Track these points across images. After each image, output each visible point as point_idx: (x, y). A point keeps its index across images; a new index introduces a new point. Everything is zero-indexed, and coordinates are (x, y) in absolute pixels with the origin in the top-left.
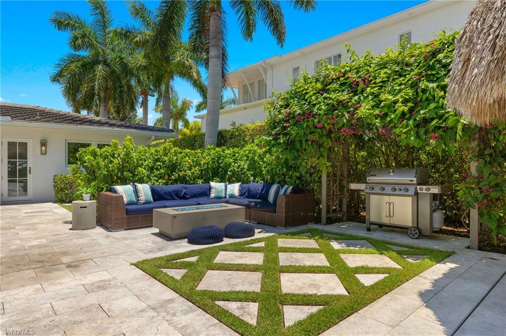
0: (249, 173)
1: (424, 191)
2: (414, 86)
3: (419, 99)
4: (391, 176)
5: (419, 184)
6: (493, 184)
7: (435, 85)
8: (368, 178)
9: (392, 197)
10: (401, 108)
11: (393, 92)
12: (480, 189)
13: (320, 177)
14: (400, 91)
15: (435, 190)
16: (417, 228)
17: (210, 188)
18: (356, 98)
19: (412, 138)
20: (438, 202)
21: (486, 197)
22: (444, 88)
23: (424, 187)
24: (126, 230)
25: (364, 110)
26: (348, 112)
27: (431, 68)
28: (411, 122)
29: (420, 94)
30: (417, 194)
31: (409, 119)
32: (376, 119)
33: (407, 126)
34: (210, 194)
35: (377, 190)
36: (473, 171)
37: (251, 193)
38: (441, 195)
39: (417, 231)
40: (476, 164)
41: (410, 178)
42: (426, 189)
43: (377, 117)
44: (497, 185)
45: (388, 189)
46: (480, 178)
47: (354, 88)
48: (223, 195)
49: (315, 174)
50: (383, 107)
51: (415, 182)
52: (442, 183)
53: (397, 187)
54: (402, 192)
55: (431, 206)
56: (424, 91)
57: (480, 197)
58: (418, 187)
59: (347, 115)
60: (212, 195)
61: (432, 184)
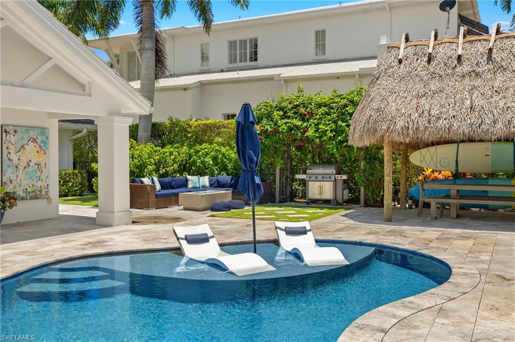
0: (214, 168)
1: (339, 178)
2: (335, 122)
3: (338, 130)
4: (321, 170)
5: (336, 174)
6: (370, 173)
7: (345, 124)
8: (307, 171)
9: (322, 182)
10: (330, 134)
11: (325, 124)
12: (365, 176)
13: (275, 171)
14: (329, 124)
15: (345, 177)
16: (336, 199)
17: (187, 181)
18: (305, 124)
19: (335, 150)
20: (346, 185)
21: (368, 180)
22: (348, 126)
23: (339, 176)
24: (156, 209)
25: (310, 133)
26: (300, 132)
27: (344, 114)
28: (334, 142)
29: (338, 127)
30: (335, 180)
31: (333, 140)
32: (317, 138)
33: (332, 144)
34: (187, 185)
35: (313, 178)
36: (362, 167)
37: (221, 183)
38: (348, 180)
39: (335, 201)
40: (363, 163)
41: (331, 170)
42: (340, 177)
43: (317, 137)
44: (372, 174)
45: (320, 178)
46: (365, 171)
47: (303, 118)
48: (198, 186)
49: (271, 169)
50: (320, 132)
51: (334, 173)
52: (349, 173)
53: (325, 176)
54: (327, 179)
55: (343, 187)
56: (340, 126)
57: (365, 180)
58: (336, 176)
59: (299, 134)
60: (190, 186)
61: (343, 174)
